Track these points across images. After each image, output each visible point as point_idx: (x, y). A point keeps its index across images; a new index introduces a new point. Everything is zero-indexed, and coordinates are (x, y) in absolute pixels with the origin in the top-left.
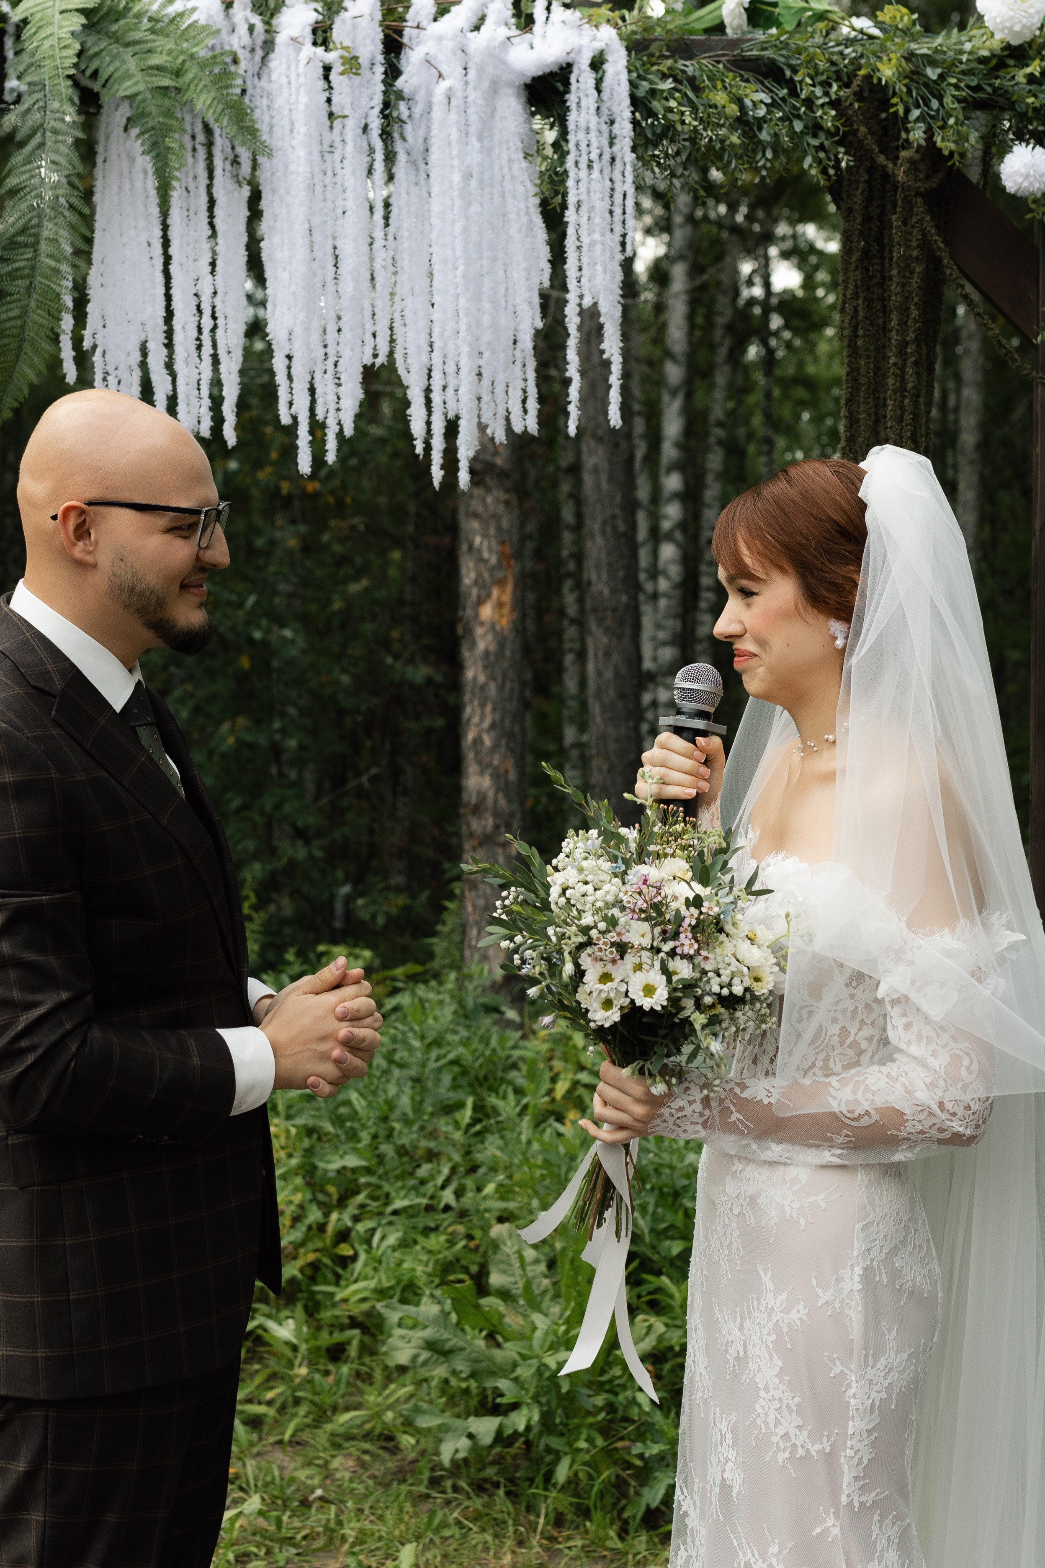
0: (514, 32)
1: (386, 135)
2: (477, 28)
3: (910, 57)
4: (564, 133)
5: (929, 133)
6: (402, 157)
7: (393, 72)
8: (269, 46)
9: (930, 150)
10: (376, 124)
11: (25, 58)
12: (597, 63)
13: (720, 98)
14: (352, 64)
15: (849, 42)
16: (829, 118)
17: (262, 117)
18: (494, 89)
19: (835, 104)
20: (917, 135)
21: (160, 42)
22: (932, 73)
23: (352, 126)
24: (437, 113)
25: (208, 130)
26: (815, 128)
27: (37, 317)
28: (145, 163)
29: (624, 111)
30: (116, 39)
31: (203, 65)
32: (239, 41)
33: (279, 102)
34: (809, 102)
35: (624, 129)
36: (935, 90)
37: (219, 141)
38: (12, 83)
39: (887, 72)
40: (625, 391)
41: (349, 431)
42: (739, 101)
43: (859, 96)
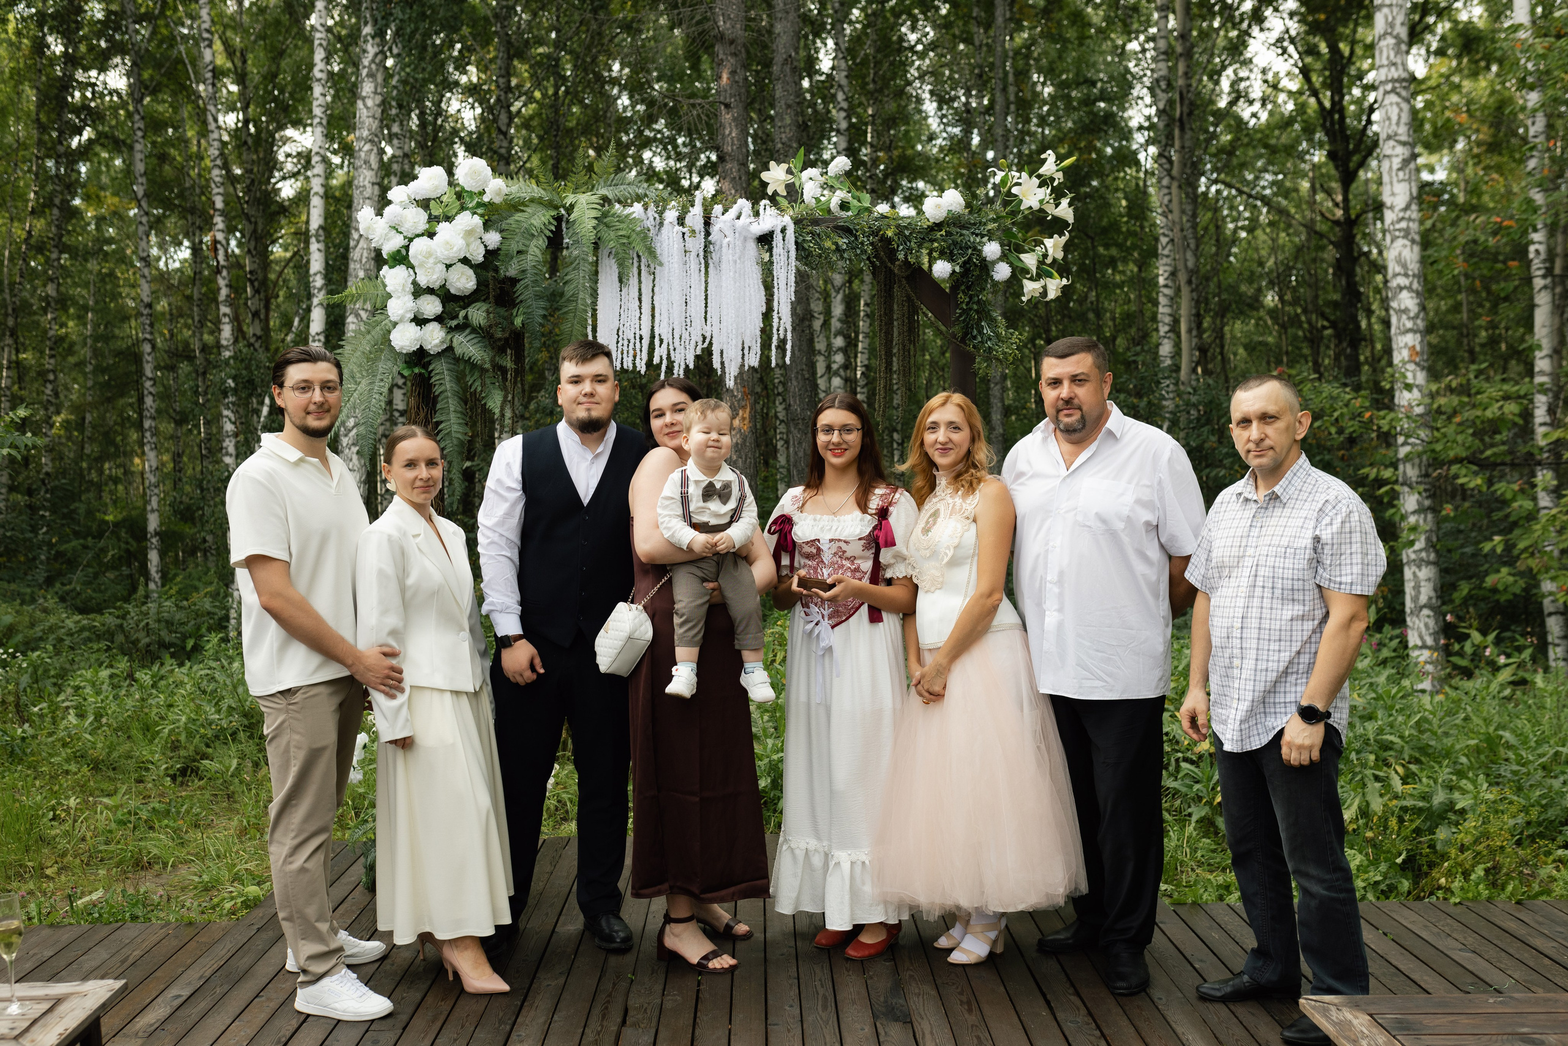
0: (752, 219)
1: (705, 258)
2: (738, 218)
3: (898, 226)
4: (771, 256)
5: (906, 255)
6: (711, 265)
7: (708, 234)
8: (661, 224)
9: (906, 262)
10: (702, 254)
11: (571, 231)
12: (783, 230)
13: (828, 244)
14: (693, 231)
15: (876, 219)
16: (869, 249)
17: (658, 251)
18: (745, 239)
19: (872, 244)
20: (901, 256)
21: (622, 226)
22: (907, 233)
23: (693, 254)
24: (724, 250)
25: (639, 256)
26: (864, 252)
27: (578, 327)
28: (615, 267)
29: (793, 248)
30: (607, 226)
31: (638, 234)
32: (650, 223)
33: (665, 245)
34: (862, 243)
35: (793, 253)
36: (908, 239)
37: (643, 260)
38: (566, 240)
39: (890, 233)
40: (793, 352)
41: (691, 366)
42: (836, 244)
43: (881, 240)
